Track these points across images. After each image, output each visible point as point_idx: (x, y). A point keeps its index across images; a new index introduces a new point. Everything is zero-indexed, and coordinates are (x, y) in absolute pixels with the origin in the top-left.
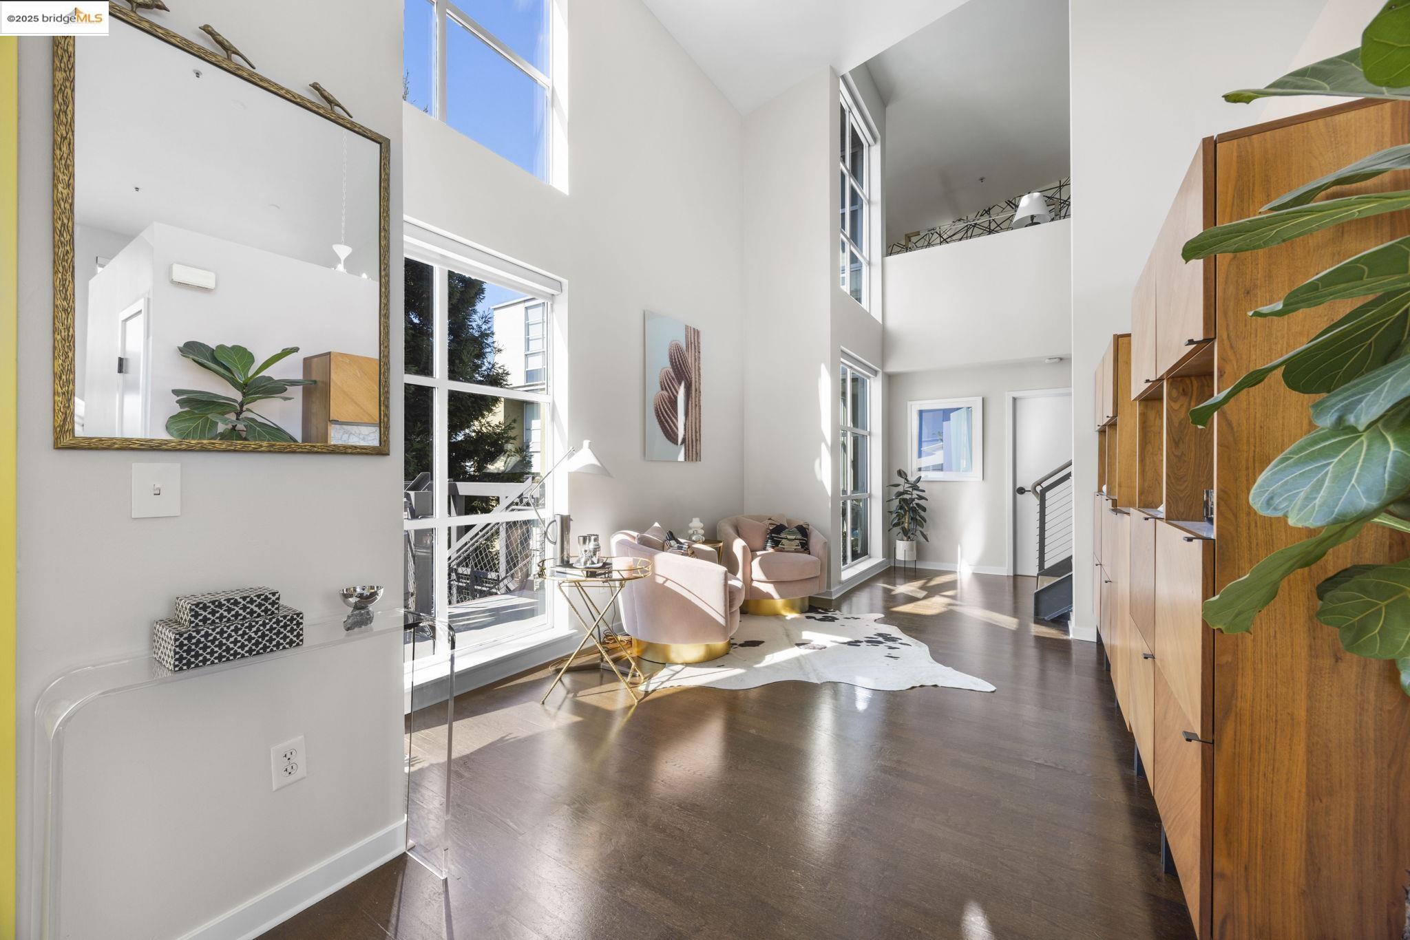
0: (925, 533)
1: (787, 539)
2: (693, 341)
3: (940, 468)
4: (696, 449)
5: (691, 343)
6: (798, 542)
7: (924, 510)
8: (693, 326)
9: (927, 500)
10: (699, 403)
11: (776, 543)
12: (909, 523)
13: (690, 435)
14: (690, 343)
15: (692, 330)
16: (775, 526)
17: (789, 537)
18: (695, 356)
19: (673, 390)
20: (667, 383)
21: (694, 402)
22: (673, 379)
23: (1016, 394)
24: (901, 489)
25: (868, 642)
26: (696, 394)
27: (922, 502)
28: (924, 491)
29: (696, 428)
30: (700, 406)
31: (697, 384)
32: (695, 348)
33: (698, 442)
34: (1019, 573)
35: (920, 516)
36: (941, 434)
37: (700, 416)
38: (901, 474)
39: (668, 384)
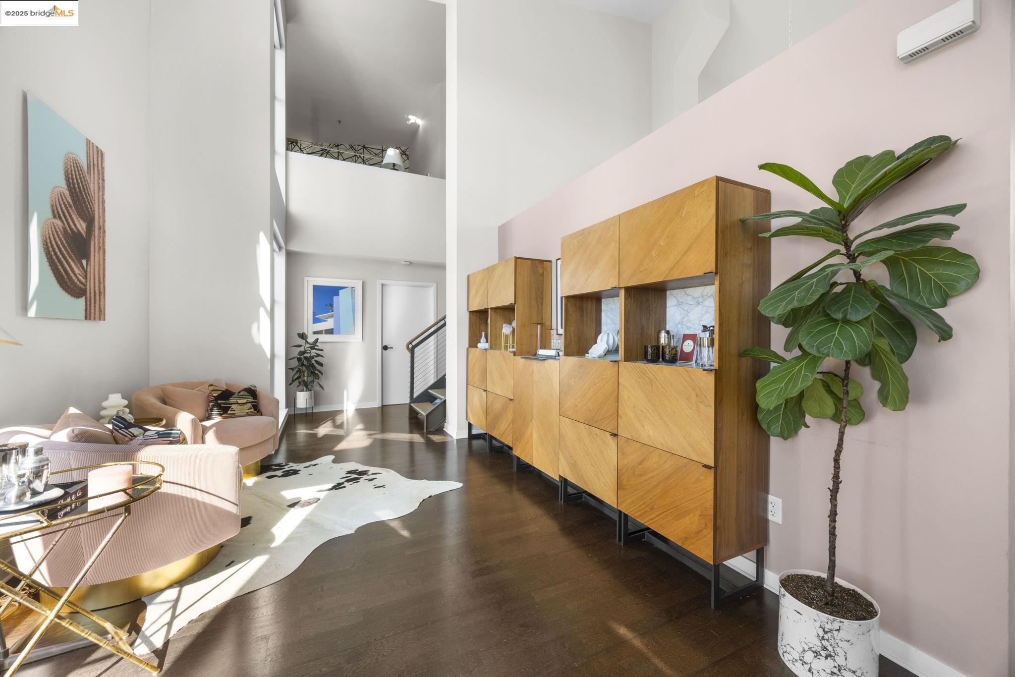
0: (320, 383)
1: (238, 403)
2: (96, 162)
3: (330, 332)
4: (100, 305)
5: (94, 164)
6: (250, 405)
7: (321, 365)
8: (96, 144)
9: (323, 357)
10: (104, 245)
11: (224, 411)
12: (308, 376)
13: (92, 286)
14: (92, 164)
15: (95, 148)
16: (220, 392)
17: (240, 401)
18: (98, 184)
19: (70, 220)
20: (61, 208)
21: (96, 243)
22: (70, 206)
23: (385, 282)
24: (302, 349)
25: (348, 481)
26: (99, 233)
27: (319, 359)
28: (322, 350)
29: (99, 277)
30: (104, 250)
31: (101, 220)
32: (99, 174)
33: (102, 296)
34: (384, 404)
35: (318, 370)
36: (331, 305)
37: (104, 263)
38: (303, 336)
39: (63, 212)
